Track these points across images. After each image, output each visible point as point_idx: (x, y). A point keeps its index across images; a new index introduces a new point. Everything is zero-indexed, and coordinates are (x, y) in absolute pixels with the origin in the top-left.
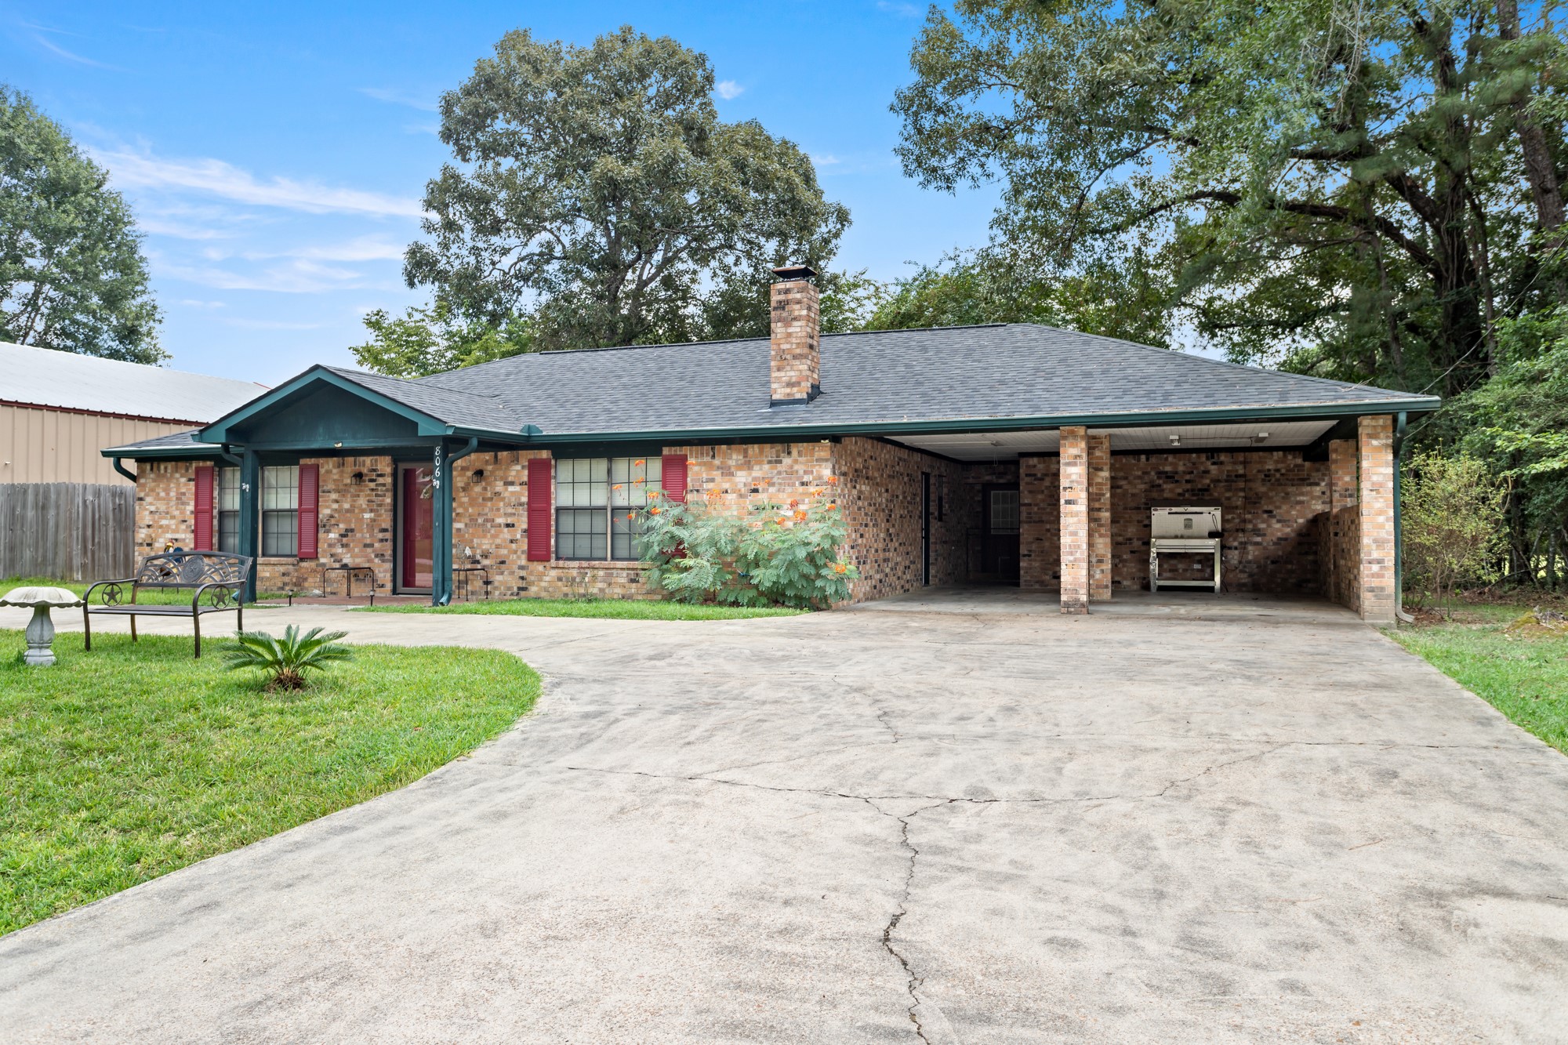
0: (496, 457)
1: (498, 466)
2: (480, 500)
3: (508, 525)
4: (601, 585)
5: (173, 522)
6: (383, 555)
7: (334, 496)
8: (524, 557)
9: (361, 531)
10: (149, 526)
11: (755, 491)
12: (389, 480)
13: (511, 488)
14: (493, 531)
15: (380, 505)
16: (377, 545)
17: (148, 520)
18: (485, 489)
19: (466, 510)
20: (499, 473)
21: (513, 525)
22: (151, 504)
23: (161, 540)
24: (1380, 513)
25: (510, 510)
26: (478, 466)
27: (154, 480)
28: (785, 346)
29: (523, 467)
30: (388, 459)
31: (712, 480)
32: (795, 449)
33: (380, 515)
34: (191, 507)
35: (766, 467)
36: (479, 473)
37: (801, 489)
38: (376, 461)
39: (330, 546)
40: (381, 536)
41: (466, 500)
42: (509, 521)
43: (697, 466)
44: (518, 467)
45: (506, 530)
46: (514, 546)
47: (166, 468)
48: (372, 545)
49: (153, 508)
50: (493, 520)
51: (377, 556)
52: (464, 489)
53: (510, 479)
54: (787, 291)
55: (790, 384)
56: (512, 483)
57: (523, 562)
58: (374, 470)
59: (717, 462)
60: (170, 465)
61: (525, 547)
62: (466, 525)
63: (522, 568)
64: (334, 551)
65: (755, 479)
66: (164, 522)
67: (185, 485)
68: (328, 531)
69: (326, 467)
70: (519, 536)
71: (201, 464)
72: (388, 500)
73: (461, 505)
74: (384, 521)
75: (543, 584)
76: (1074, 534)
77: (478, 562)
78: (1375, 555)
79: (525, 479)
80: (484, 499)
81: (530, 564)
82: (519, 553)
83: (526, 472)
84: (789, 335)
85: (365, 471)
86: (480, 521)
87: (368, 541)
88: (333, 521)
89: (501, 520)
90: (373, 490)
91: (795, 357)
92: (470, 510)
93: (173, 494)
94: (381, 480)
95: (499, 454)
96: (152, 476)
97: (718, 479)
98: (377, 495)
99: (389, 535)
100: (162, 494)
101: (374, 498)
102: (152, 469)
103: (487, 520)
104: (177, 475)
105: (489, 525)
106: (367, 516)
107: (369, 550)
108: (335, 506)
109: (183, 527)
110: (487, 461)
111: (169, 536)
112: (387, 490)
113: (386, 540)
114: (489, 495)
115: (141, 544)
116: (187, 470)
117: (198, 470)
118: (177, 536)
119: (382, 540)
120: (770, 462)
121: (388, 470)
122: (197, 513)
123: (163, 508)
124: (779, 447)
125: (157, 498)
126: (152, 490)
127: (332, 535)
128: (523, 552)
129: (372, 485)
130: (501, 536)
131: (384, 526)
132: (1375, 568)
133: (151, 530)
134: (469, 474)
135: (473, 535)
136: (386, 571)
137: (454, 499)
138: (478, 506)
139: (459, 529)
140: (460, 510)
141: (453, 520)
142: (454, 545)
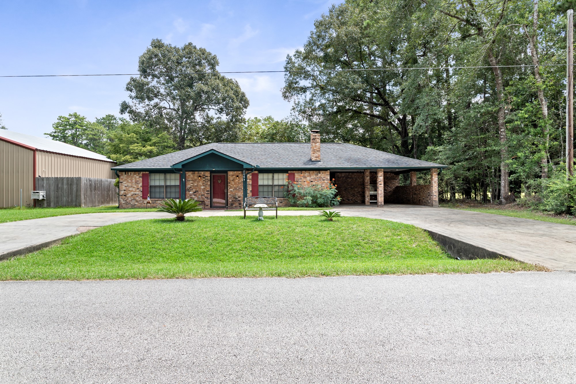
0: (242, 172)
2: (238, 183)
5: (134, 189)
6: (207, 197)
7: (191, 182)
9: (200, 191)
10: (125, 190)
11: (312, 181)
12: (209, 178)
15: (206, 184)
16: (206, 195)
17: (124, 188)
18: (239, 180)
19: (233, 186)
21: (247, 190)
22: (125, 184)
23: (129, 194)
24: (436, 186)
26: (237, 174)
27: (126, 177)
28: (315, 148)
29: (251, 175)
30: (209, 172)
31: (301, 179)
32: (321, 172)
33: (206, 187)
34: (141, 184)
35: (314, 176)
36: (237, 177)
37: (323, 181)
38: (205, 173)
39: (190, 195)
40: (207, 192)
41: (234, 183)
43: (297, 176)
44: (249, 175)
46: (248, 194)
47: (131, 174)
49: (126, 185)
51: (205, 198)
52: (233, 180)
54: (315, 136)
55: (316, 157)
58: (204, 175)
59: (302, 175)
60: (132, 173)
61: (251, 195)
62: (233, 190)
64: (191, 196)
65: (312, 179)
66: (130, 189)
67: (138, 178)
68: (190, 191)
69: (188, 174)
70: (249, 192)
71: (144, 173)
72: (209, 183)
73: (232, 184)
76: (381, 191)
77: (237, 199)
78: (435, 194)
79: (251, 178)
82: (249, 196)
84: (316, 146)
85: (201, 175)
86: (237, 188)
87: (203, 194)
88: (191, 189)
91: (317, 151)
92: (235, 186)
93: (134, 181)
94: (207, 178)
96: (126, 176)
97: (303, 179)
98: (205, 182)
99: (209, 192)
100: (130, 181)
102: (125, 174)
103: (240, 188)
104: (135, 176)
105: (240, 190)
106: (202, 187)
107: (203, 196)
108: (192, 185)
109: (138, 190)
110: (239, 173)
111: (133, 193)
112: (208, 180)
113: (209, 194)
114: (240, 182)
115: (122, 195)
116: (139, 174)
117: (143, 174)
118: (135, 193)
119: (207, 194)
121: (209, 175)
122: (143, 186)
123: (130, 185)
124: (317, 171)
125: (128, 182)
126: (126, 180)
127: (191, 192)
129: (204, 179)
131: (208, 190)
132: (435, 197)
133: (125, 191)
134: (234, 177)
135: (236, 192)
136: (208, 202)
137: (229, 183)
138: (237, 185)
139: (231, 191)
140: (232, 186)
141: (230, 188)
142: (230, 195)
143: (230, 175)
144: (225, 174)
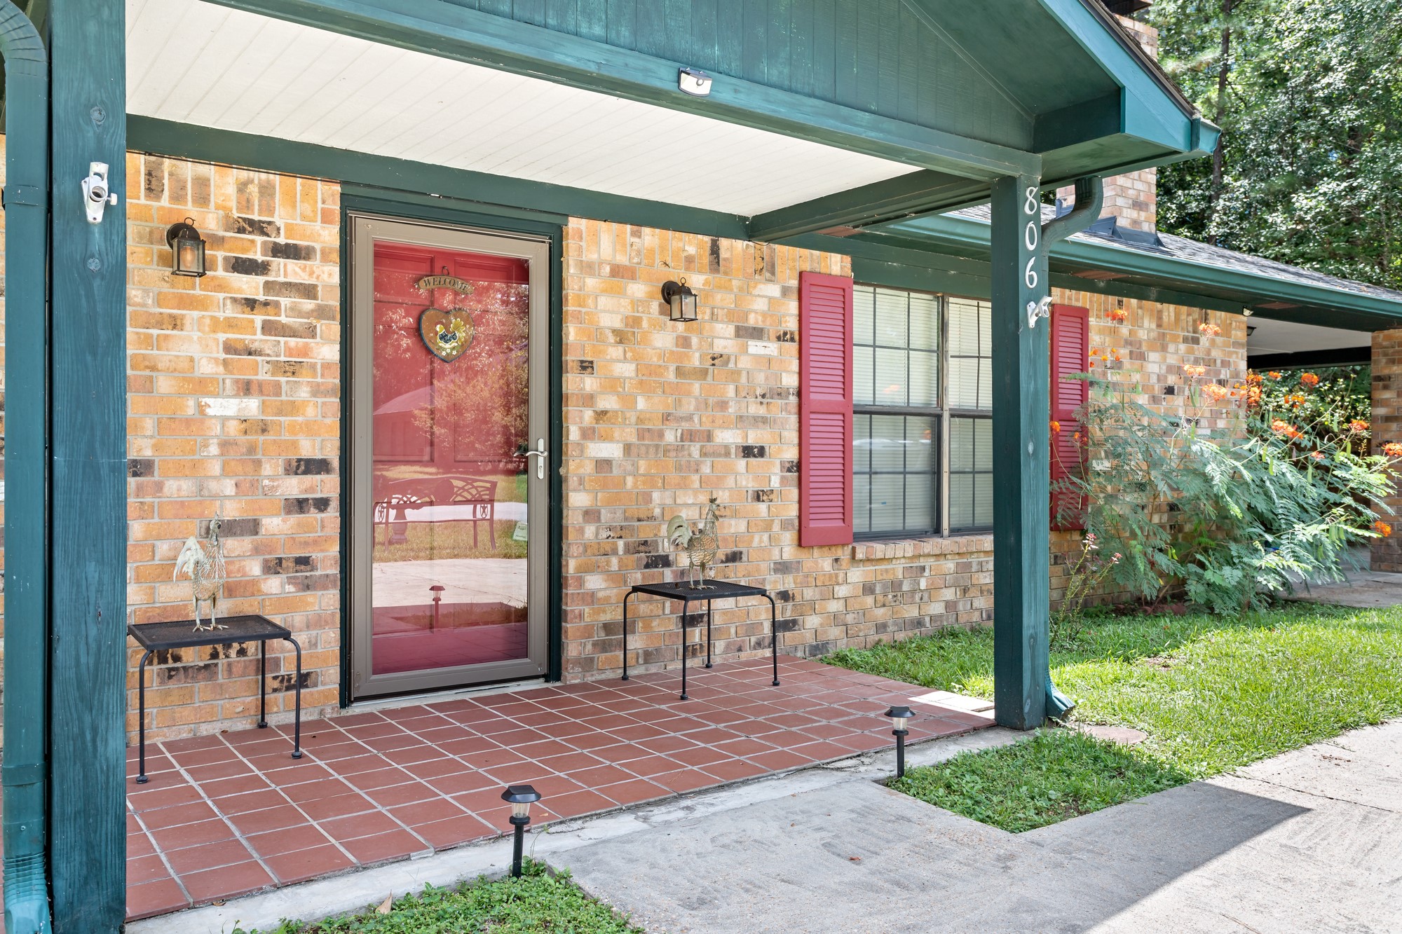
0: (715, 251)
1: (719, 278)
2: (671, 376)
3: (748, 451)
4: (949, 594)
6: (303, 561)
8: (789, 537)
9: (194, 468)
11: (1171, 391)
12: (330, 275)
13: (755, 347)
14: (706, 469)
15: (292, 369)
16: (275, 524)
18: (684, 342)
19: (628, 400)
20: (723, 300)
21: (761, 452)
25: (755, 409)
26: (664, 270)
29: (785, 291)
30: (327, 194)
31: (1118, 365)
32: (1213, 320)
33: (293, 408)
35: (1182, 347)
36: (672, 292)
38: (266, 191)
40: (295, 486)
41: (626, 370)
42: (753, 439)
44: (774, 290)
45: (742, 463)
46: (762, 507)
48: (252, 527)
50: (709, 437)
51: (274, 567)
52: (621, 337)
53: (752, 321)
56: (757, 333)
57: (789, 551)
58: (258, 227)
61: (793, 512)
62: (628, 448)
63: (783, 568)
65: (1169, 370)
70: (775, 482)
72: (331, 353)
73: (613, 384)
74: (310, 429)
75: (834, 606)
77: (665, 561)
79: (792, 325)
80: (679, 372)
81: (803, 555)
82: (776, 527)
83: (793, 306)
85: (209, 222)
86: (670, 437)
87: (232, 511)
89: (729, 437)
90: (251, 304)
92: (641, 403)
94: (283, 271)
95: (724, 243)
97: (1127, 363)
98: (268, 328)
99: (329, 485)
101: (257, 339)
103: (689, 436)
105: (695, 449)
106: (224, 407)
107: (234, 545)
110: (689, 260)
112: (321, 312)
113: (322, 504)
114: (695, 361)
119: (300, 505)
120: (1185, 340)
121: (330, 236)
124: (1192, 309)
128: (785, 525)
129: (250, 285)
130: (730, 482)
131: (308, 449)
134: (638, 289)
135: (650, 479)
136: (316, 623)
137: (586, 366)
138: (665, 388)
139: (603, 465)
140: (608, 403)
141: (587, 434)
142: (591, 515)
143: (589, 268)
144: (534, 252)
